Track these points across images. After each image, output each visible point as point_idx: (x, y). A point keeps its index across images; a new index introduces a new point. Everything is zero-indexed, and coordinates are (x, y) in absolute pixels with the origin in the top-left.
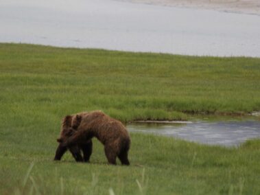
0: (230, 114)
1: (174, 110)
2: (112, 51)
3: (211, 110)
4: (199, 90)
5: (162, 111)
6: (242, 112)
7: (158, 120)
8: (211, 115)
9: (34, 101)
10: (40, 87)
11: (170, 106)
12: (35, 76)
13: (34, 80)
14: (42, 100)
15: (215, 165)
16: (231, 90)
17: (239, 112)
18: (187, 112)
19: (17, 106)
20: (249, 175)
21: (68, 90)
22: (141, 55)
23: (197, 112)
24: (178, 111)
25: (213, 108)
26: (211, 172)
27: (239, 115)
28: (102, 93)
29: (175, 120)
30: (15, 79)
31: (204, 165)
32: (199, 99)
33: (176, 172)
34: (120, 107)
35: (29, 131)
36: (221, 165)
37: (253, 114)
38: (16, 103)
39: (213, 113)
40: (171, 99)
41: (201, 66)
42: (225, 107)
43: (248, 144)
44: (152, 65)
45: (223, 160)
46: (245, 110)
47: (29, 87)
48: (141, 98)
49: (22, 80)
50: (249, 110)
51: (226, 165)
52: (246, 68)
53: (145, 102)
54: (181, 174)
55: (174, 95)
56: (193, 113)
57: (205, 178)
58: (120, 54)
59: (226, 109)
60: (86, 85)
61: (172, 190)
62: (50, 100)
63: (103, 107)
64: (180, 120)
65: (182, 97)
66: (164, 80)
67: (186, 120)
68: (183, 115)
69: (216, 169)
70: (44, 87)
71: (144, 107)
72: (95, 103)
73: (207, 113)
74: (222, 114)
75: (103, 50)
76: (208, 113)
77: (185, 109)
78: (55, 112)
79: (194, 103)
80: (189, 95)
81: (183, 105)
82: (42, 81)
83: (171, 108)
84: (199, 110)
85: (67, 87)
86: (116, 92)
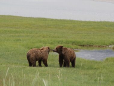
0: (100, 46)
1: (75, 45)
2: (48, 19)
3: (91, 45)
4: (86, 36)
5: (69, 45)
6: (105, 46)
8: (91, 47)
9: (14, 41)
10: (16, 35)
11: (73, 43)
13: (14, 31)
14: (17, 40)
15: (92, 69)
16: (100, 36)
17: (103, 45)
19: (6, 43)
20: (107, 73)
21: (29, 36)
22: (61, 20)
23: (85, 46)
24: (77, 45)
25: (92, 43)
26: (91, 72)
27: (103, 47)
28: (44, 37)
29: (75, 49)
30: (6, 31)
31: (88, 69)
32: (86, 40)
33: (75, 72)
34: (51, 43)
35: (11, 54)
36: (95, 69)
37: (110, 46)
38: (6, 42)
39: (92, 46)
40: (74, 40)
41: (87, 25)
42: (97, 43)
43: (107, 59)
44: (66, 25)
45: (96, 66)
46: (106, 45)
47: (12, 34)
48: (61, 39)
49: (8, 31)
50: (107, 45)
51: (97, 69)
52: (107, 26)
53: (62, 41)
54: (78, 72)
55: (75, 38)
56: (83, 46)
57: (88, 74)
58: (52, 20)
60: (36, 33)
62: (21, 40)
63: (44, 43)
64: (78, 49)
65: (78, 39)
66: (71, 32)
67: (80, 49)
68: (79, 47)
69: (93, 70)
70: (18, 34)
71: (62, 43)
72: (40, 42)
74: (96, 46)
75: (44, 18)
76: (90, 46)
77: (80, 44)
78: (23, 46)
79: (84, 42)
80: (82, 38)
81: (79, 42)
82: (17, 32)
83: (74, 44)
84: (86, 45)
85: (28, 34)
86: (50, 37)
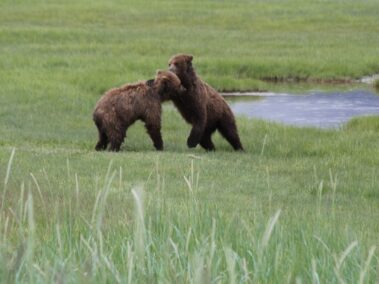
0: (330, 81)
1: (248, 76)
3: (302, 75)
4: (285, 46)
5: (229, 77)
6: (347, 78)
7: (224, 91)
8: (302, 83)
9: (44, 66)
10: (53, 47)
11: (242, 70)
12: (46, 30)
13: (45, 36)
14: (56, 65)
15: (305, 154)
16: (331, 46)
17: (342, 78)
18: (268, 79)
19: (19, 74)
20: (354, 168)
21: (94, 51)
23: (282, 80)
24: (254, 77)
25: (305, 72)
26: (299, 164)
27: (343, 82)
28: (143, 54)
29: (249, 91)
30: (17, 35)
31: (289, 155)
32: (285, 60)
33: (248, 166)
35: (35, 110)
36: (315, 154)
37: (363, 80)
38: (17, 70)
39: (305, 80)
40: (243, 61)
41: (289, 12)
42: (322, 71)
43: (354, 123)
44: (217, 11)
45: (316, 147)
46: (352, 75)
47: (36, 46)
49: (26, 36)
50: (357, 75)
51: (321, 154)
52: (355, 13)
53: (205, 66)
54: (255, 168)
55: (247, 54)
56: (275, 80)
57: (290, 174)
59: (323, 74)
60: (120, 42)
61: (242, 191)
62: (67, 65)
64: (257, 90)
65: (259, 58)
66: (234, 34)
67: (265, 91)
68: (261, 84)
69: (306, 160)
70: (59, 45)
72: (132, 68)
73: (295, 79)
74: (318, 81)
76: (298, 80)
77: (263, 75)
78: (74, 82)
79: (277, 66)
80: (270, 54)
81: (260, 69)
82: (55, 38)
83: (244, 74)
84: (285, 76)
85: (92, 45)
